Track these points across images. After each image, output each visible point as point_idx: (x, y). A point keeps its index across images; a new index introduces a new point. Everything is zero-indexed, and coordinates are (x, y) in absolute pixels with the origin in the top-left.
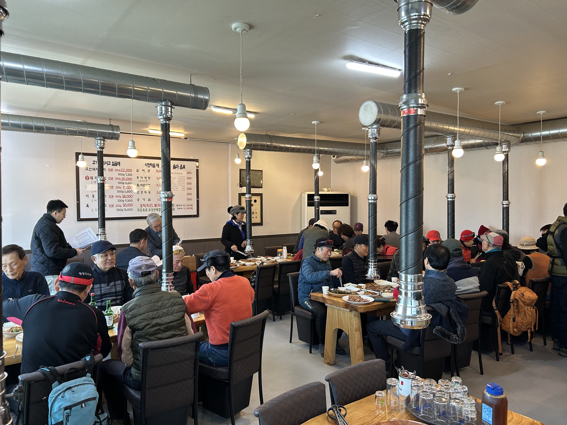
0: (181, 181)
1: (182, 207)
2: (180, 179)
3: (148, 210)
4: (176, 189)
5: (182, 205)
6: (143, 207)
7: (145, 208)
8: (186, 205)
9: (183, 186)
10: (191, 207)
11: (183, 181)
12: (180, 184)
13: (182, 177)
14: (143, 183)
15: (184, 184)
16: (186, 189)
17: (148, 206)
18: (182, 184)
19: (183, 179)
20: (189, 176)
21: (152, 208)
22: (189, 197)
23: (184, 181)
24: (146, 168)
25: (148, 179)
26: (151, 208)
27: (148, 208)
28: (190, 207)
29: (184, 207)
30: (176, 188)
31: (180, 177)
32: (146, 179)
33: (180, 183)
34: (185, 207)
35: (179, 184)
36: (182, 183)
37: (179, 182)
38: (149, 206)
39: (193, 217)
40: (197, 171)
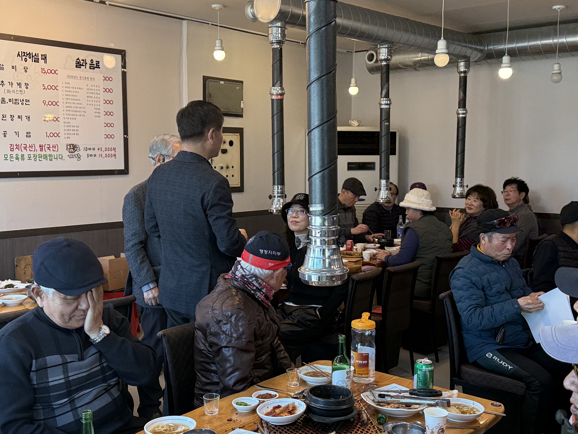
0: (92, 95)
1: (97, 152)
2: (90, 91)
3: (26, 157)
4: (82, 113)
5: (96, 149)
6: (16, 151)
7: (20, 153)
8: (103, 149)
9: (96, 107)
10: (113, 152)
11: (96, 96)
12: (91, 103)
13: (93, 88)
14: (13, 96)
15: (98, 103)
16: (102, 113)
17: (25, 148)
18: (93, 103)
19: (95, 92)
20: (108, 85)
21: (35, 153)
22: (109, 131)
23: (98, 96)
24: (20, 63)
25: (23, 87)
26: (32, 153)
27: (26, 153)
28: (111, 152)
29: (100, 152)
30: (82, 110)
31: (89, 87)
32: (20, 87)
33: (91, 99)
34: (102, 152)
35: (89, 103)
36: (93, 99)
37: (89, 99)
38: (28, 149)
39: (116, 174)
40: (124, 74)
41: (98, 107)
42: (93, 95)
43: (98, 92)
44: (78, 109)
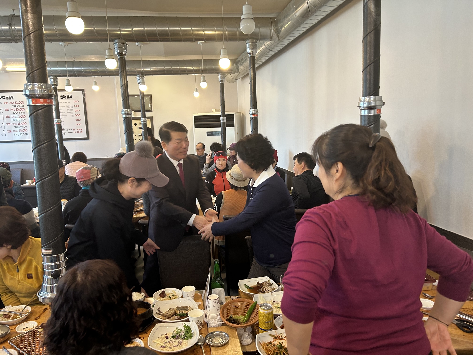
1: (72, 131)
4: (65, 116)
8: (76, 129)
9: (71, 113)
10: (81, 131)
13: (70, 106)
16: (75, 115)
20: (77, 104)
22: (78, 122)
23: (72, 109)
31: (68, 106)
33: (69, 110)
34: (75, 131)
35: (68, 112)
37: (68, 110)
39: (83, 139)
40: (84, 99)
41: (72, 113)
42: (70, 109)
43: (72, 107)
44: (63, 115)
